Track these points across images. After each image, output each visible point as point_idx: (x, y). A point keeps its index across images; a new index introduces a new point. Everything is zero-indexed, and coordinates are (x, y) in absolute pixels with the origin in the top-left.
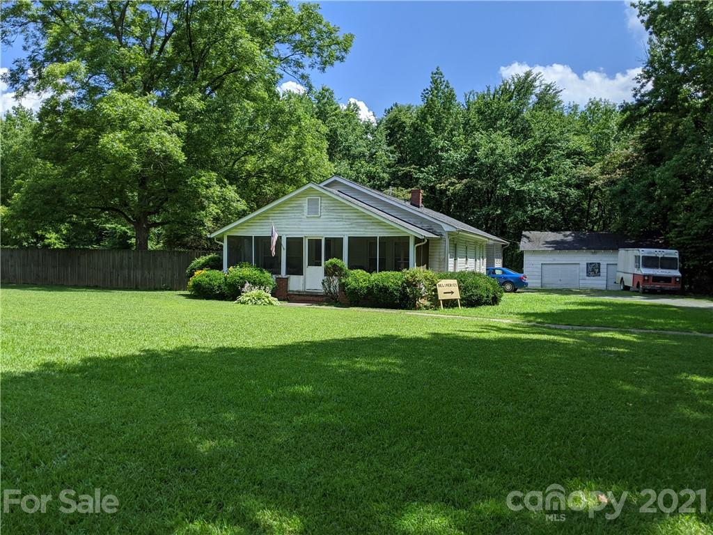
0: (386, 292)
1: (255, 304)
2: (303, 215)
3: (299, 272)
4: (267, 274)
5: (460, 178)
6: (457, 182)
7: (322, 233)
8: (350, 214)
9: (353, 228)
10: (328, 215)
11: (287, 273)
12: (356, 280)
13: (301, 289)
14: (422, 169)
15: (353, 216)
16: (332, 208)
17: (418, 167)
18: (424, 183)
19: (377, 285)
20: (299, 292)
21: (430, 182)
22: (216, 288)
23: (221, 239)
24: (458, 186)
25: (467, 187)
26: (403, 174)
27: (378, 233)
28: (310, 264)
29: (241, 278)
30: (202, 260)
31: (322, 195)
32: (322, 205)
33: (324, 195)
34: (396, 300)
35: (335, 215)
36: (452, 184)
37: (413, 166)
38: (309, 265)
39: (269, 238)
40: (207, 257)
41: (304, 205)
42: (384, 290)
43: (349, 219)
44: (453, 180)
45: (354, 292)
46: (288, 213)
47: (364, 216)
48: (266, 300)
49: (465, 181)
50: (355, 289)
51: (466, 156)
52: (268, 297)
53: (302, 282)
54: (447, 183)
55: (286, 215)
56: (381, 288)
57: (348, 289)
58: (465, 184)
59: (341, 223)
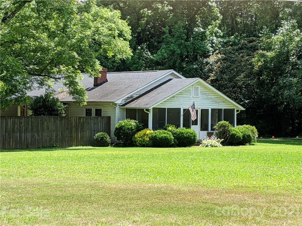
2: (191, 96)
7: (200, 107)
15: (213, 97)
27: (223, 106)
32: (200, 90)
35: (205, 96)
41: (191, 90)
46: (184, 94)
47: (217, 97)
59: (208, 101)
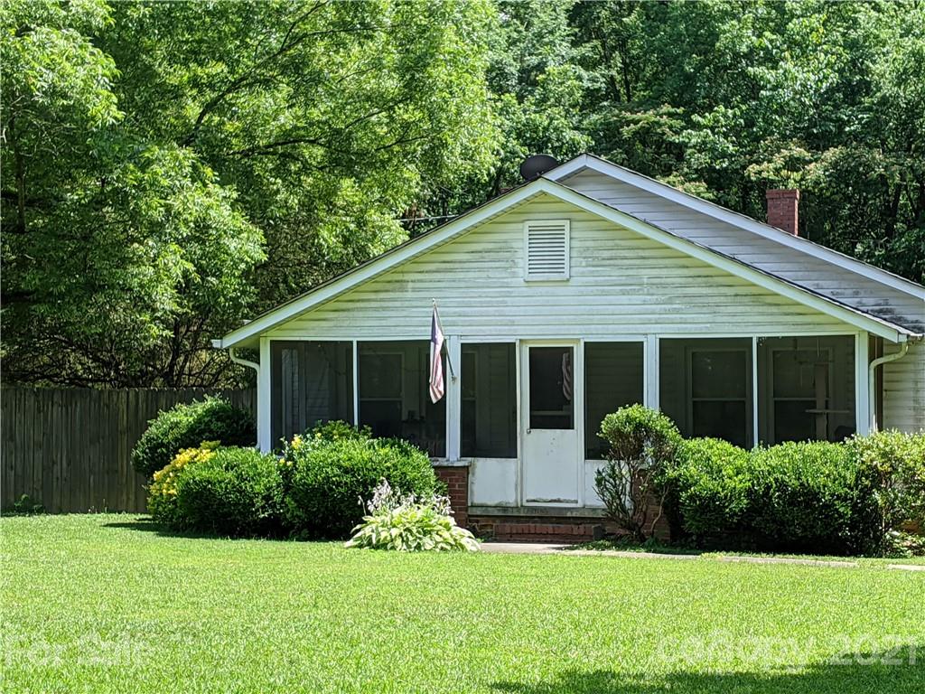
0: (808, 505)
1: (418, 547)
2: (514, 275)
3: (506, 447)
4: (419, 457)
5: (817, 142)
6: (808, 156)
7: (577, 329)
8: (664, 272)
9: (677, 311)
10: (592, 274)
11: (464, 454)
12: (714, 472)
13: (510, 499)
14: (696, 118)
15: (674, 275)
16: (606, 254)
17: (680, 110)
18: (703, 159)
19: (782, 486)
20: (505, 508)
21: (724, 155)
22: (259, 502)
23: (252, 353)
24: (816, 171)
25: (840, 174)
26: (635, 133)
27: (753, 325)
28: (536, 423)
29: (346, 471)
30: (184, 415)
31: (573, 215)
32: (575, 244)
33: (582, 216)
34: (840, 528)
35: (615, 274)
36: (793, 163)
37: (666, 108)
38: (532, 427)
39: (422, 348)
40: (200, 408)
41: (514, 245)
42: (805, 498)
43: (664, 286)
44: (799, 152)
45: (710, 506)
46: (466, 271)
47: (708, 277)
48: (446, 534)
49: (832, 154)
50: (714, 496)
51: (834, 78)
52: (448, 528)
53: (512, 478)
54: (779, 161)
55: (461, 275)
56: (794, 493)
57: (692, 498)
58: (835, 165)
59: (636, 299)
